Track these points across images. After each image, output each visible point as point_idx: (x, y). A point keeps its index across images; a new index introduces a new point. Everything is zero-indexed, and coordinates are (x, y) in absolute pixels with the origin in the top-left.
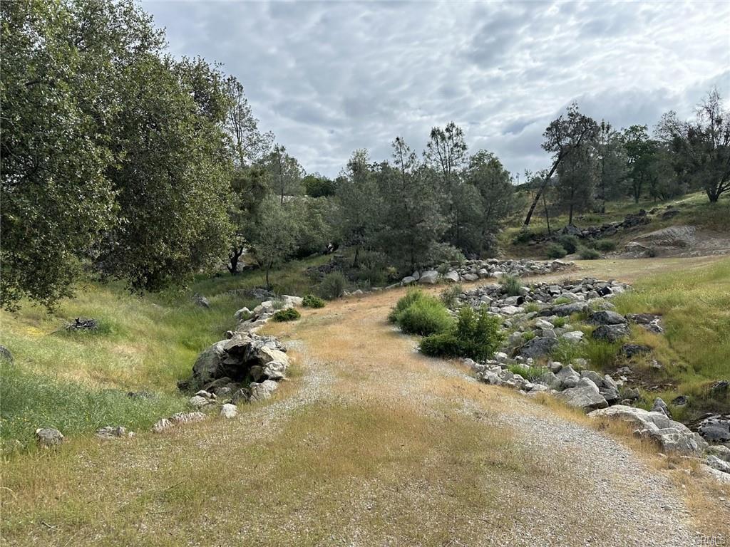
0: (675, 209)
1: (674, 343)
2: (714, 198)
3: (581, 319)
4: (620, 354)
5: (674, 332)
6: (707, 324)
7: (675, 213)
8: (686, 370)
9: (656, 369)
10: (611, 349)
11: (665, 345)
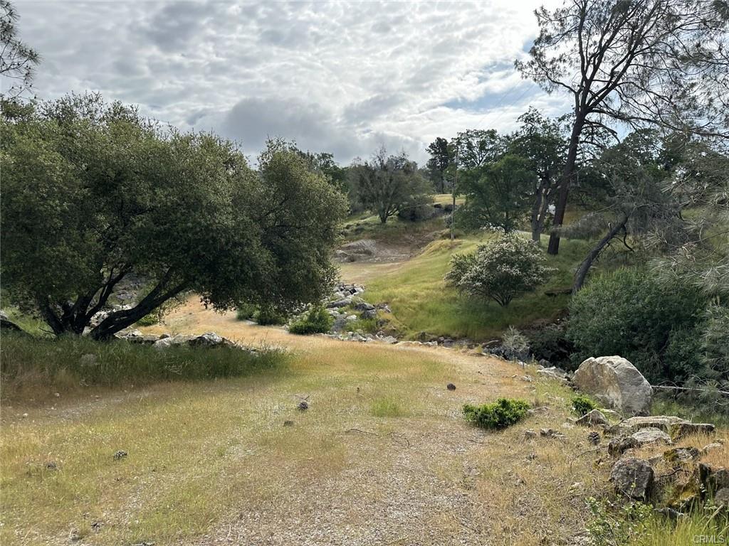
0: (362, 226)
1: (398, 318)
2: (384, 220)
3: (351, 308)
4: (377, 324)
5: (396, 312)
6: (410, 307)
7: (362, 230)
8: (407, 329)
9: (394, 330)
10: (373, 323)
11: (394, 319)
